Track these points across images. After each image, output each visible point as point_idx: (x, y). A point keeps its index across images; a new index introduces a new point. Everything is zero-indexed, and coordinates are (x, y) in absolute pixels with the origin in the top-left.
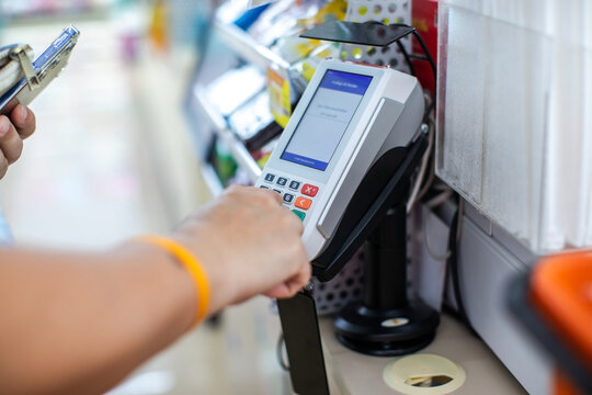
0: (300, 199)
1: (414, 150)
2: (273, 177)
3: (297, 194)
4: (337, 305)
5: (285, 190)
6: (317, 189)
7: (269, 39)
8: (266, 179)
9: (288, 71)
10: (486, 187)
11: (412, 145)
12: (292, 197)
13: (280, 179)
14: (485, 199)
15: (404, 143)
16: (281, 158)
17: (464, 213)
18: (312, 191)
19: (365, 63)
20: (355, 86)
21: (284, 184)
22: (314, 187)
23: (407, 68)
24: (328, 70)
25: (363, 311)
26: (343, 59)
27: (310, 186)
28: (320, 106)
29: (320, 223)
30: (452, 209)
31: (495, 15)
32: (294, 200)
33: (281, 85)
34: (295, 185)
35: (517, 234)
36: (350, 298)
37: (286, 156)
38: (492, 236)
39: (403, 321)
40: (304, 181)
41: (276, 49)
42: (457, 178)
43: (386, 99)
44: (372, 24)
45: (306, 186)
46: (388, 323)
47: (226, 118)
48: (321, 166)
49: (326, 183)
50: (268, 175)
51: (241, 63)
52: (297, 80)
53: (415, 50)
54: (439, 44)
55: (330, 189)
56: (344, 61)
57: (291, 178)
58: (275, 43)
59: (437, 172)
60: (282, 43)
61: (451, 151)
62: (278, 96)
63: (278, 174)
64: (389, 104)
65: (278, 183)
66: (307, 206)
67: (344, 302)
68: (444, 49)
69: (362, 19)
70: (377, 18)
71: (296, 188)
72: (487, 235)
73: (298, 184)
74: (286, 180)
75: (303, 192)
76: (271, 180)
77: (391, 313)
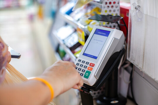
0: (89, 67)
1: (121, 52)
2: (81, 60)
3: (88, 66)
4: (97, 96)
5: (84, 64)
6: (94, 64)
7: (77, 18)
8: (79, 61)
9: (84, 29)
10: (144, 64)
11: (121, 51)
12: (87, 67)
13: (83, 61)
14: (144, 68)
15: (119, 51)
16: (83, 55)
17: (134, 70)
18: (93, 65)
19: (107, 27)
20: (105, 34)
21: (84, 63)
22: (93, 64)
23: (118, 28)
24: (97, 29)
25: (105, 98)
26: (100, 25)
27: (92, 64)
28: (94, 40)
29: (95, 75)
30: (130, 69)
31: (149, 14)
32: (87, 68)
33: (82, 32)
34: (87, 63)
35: (155, 79)
36: (100, 94)
37: (84, 54)
38: (143, 77)
39: (117, 102)
40: (90, 62)
41: (79, 22)
42: (134, 61)
43: (114, 38)
44: (109, 15)
45: (91, 64)
46: (113, 102)
47: (63, 40)
48: (95, 58)
49: (97, 63)
50: (79, 60)
51: (66, 24)
52: (87, 31)
53: (121, 23)
54: (129, 21)
55: (98, 65)
56: (100, 26)
57: (86, 61)
58: (79, 20)
59: (127, 58)
60: (81, 20)
61: (132, 53)
62: (80, 36)
63: (82, 60)
64: (115, 39)
65: (82, 62)
66: (91, 69)
67: (99, 95)
68: (131, 23)
69: (106, 14)
70: (110, 14)
71: (88, 64)
72: (142, 77)
73: (89, 63)
74: (85, 62)
75: (90, 65)
76: (80, 61)
77: (113, 99)
